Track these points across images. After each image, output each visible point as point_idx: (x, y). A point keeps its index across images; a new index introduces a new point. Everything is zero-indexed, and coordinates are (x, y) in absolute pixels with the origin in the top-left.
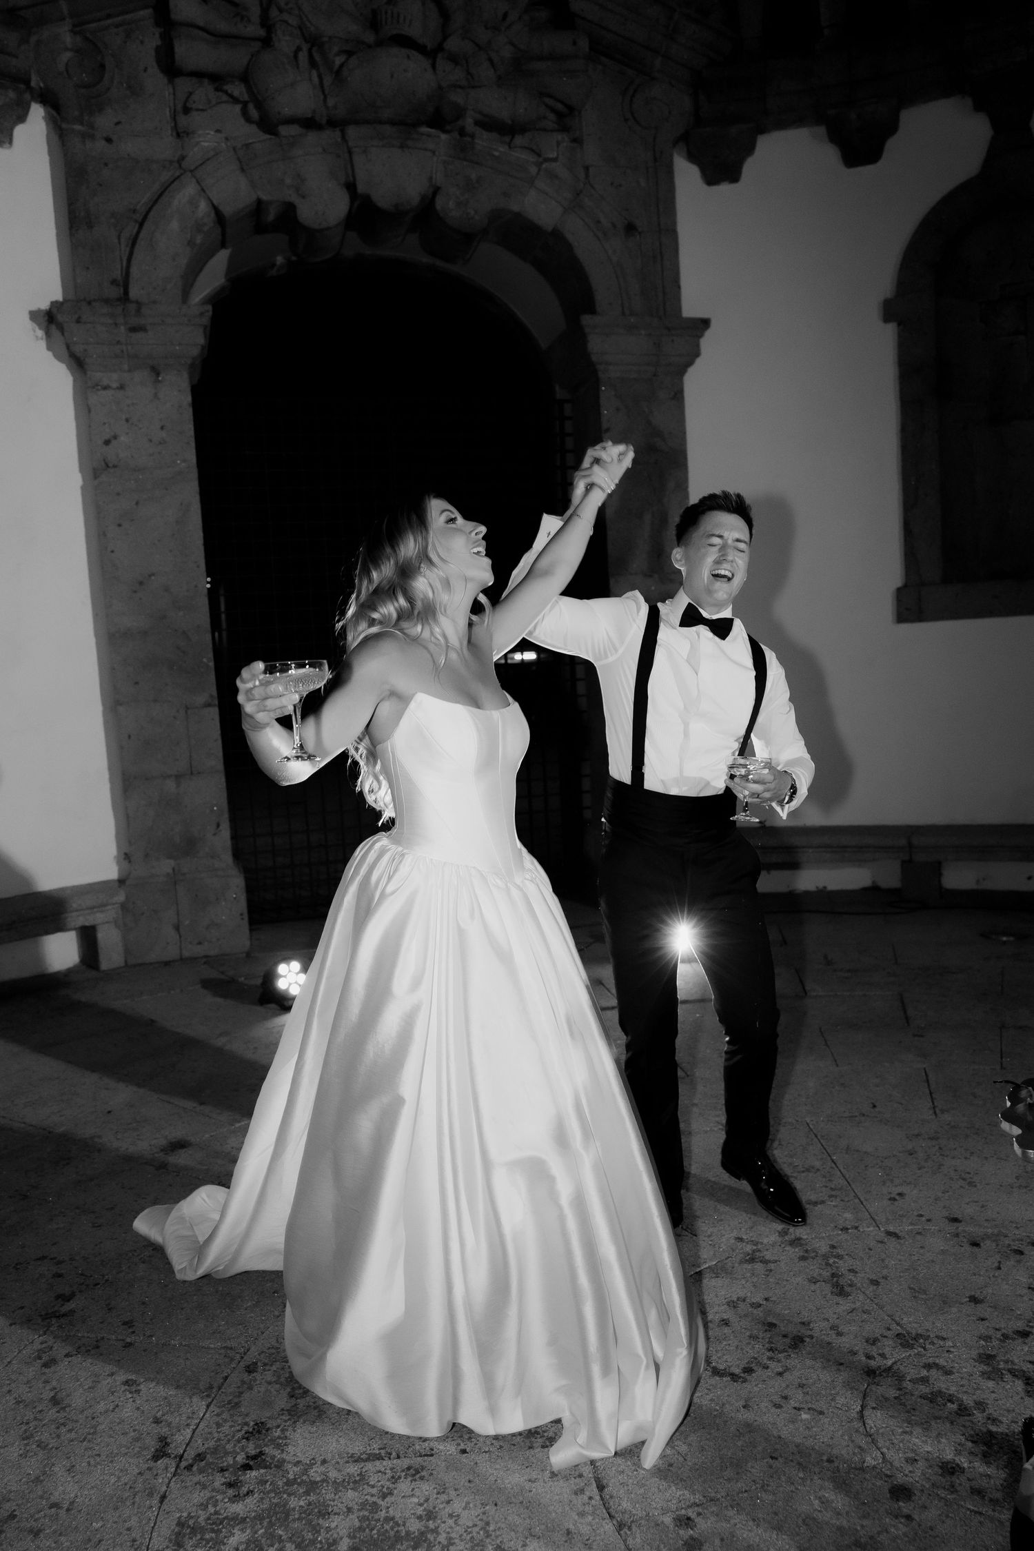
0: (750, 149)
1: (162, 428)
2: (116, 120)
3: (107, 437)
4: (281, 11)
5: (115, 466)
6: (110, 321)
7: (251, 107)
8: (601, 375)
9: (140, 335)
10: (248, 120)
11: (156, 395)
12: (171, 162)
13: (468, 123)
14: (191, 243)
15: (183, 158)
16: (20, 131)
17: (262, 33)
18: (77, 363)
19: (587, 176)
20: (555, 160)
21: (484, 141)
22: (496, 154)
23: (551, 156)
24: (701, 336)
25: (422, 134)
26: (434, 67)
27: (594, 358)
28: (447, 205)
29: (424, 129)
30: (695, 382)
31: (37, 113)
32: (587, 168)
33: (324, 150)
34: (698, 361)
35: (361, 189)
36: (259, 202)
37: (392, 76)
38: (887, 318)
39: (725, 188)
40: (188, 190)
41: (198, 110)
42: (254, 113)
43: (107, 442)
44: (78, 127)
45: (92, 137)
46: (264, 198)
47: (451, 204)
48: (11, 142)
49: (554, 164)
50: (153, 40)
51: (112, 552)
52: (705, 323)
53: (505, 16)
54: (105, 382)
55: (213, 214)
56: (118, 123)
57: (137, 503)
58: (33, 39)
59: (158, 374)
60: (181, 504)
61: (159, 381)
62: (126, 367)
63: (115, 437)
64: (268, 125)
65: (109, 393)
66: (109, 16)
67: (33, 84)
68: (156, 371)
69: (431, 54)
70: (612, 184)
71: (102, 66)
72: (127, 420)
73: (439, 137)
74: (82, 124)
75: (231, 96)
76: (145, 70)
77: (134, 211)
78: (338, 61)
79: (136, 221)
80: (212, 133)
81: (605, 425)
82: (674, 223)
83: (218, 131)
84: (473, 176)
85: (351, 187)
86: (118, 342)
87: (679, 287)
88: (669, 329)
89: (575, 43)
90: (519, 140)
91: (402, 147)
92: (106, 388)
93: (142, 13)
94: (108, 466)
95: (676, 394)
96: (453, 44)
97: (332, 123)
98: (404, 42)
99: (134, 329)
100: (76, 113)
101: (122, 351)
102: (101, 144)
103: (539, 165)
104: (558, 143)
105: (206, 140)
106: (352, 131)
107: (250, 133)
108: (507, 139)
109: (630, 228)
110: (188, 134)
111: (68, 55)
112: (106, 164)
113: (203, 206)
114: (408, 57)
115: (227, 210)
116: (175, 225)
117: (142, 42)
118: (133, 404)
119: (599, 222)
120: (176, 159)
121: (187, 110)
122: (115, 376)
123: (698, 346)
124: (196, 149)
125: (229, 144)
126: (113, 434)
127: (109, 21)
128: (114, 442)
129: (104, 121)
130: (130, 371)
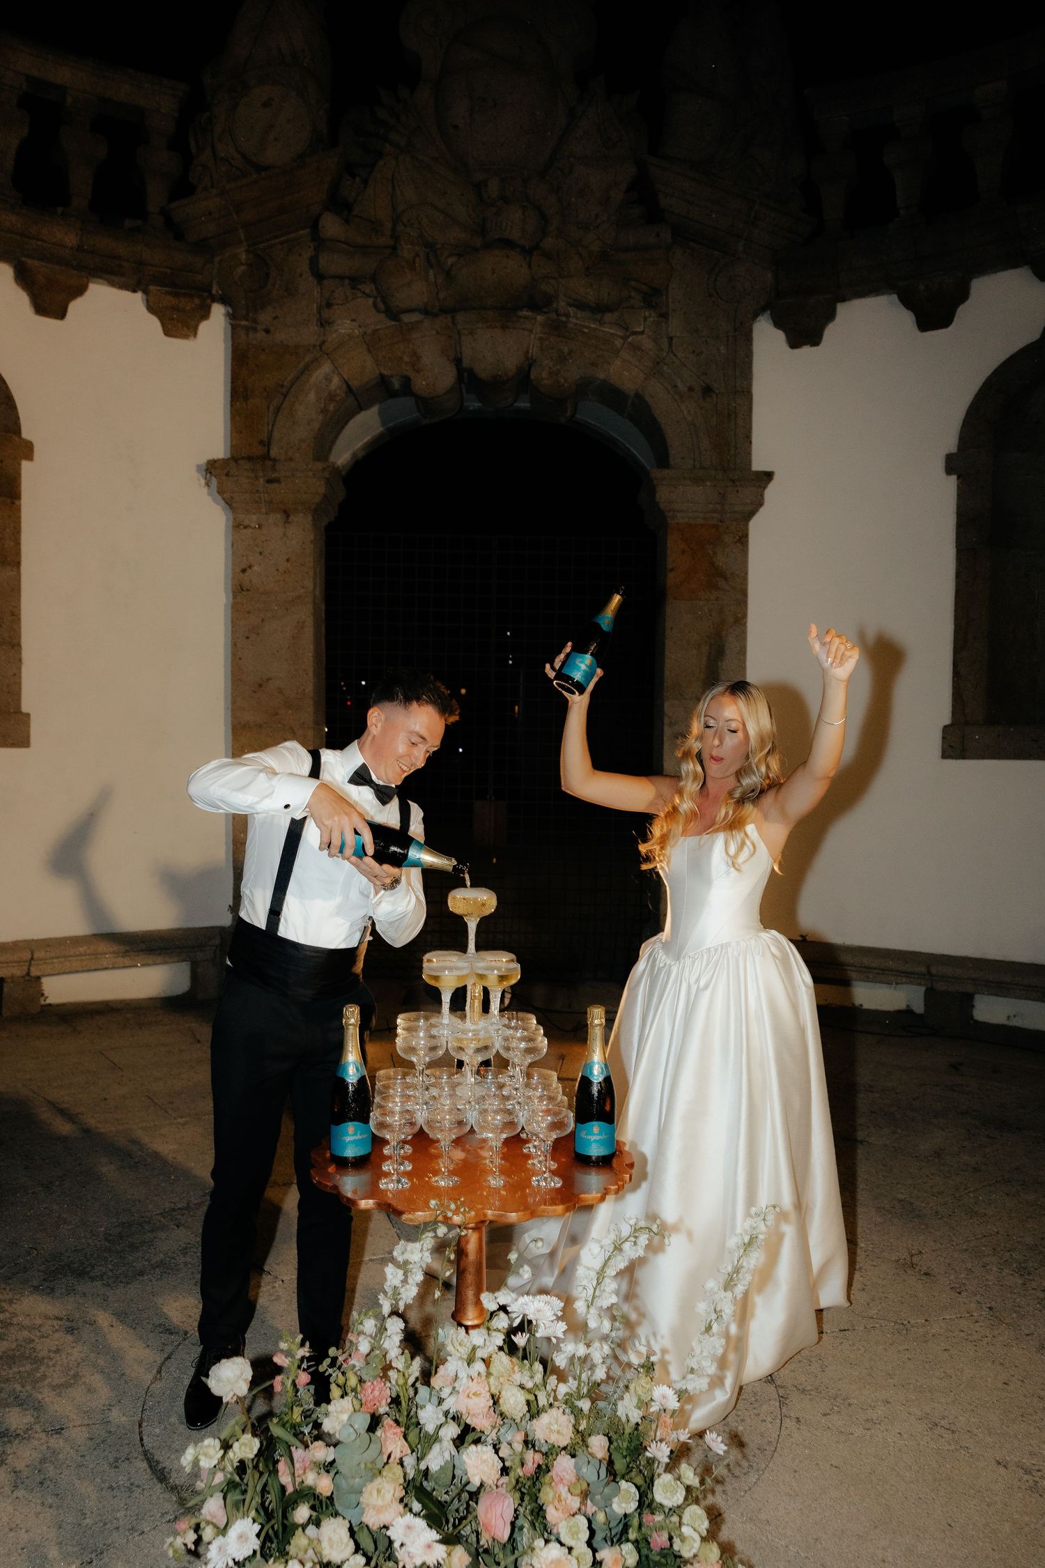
0: (830, 316)
1: (288, 560)
2: (274, 315)
3: (244, 567)
4: (405, 226)
5: (248, 590)
6: (253, 475)
7: (379, 300)
8: (669, 521)
9: (275, 485)
10: (378, 311)
11: (285, 534)
12: (314, 346)
13: (562, 304)
14: (324, 411)
15: (323, 342)
16: (204, 327)
17: (392, 243)
18: (230, 503)
19: (670, 345)
20: (642, 333)
21: (576, 318)
22: (586, 330)
23: (638, 330)
24: (765, 488)
25: (521, 317)
26: (530, 267)
27: (662, 506)
28: (541, 375)
29: (525, 313)
30: (756, 527)
31: (218, 312)
32: (671, 339)
33: (438, 333)
34: (762, 510)
35: (466, 363)
36: (382, 376)
37: (493, 273)
38: (949, 470)
39: (806, 350)
40: (326, 368)
41: (337, 304)
42: (381, 306)
43: (244, 571)
44: (244, 323)
45: (255, 330)
46: (385, 372)
47: (544, 375)
48: (195, 335)
49: (640, 337)
50: (308, 253)
51: (240, 659)
52: (769, 476)
53: (597, 216)
54: (246, 522)
55: (344, 387)
56: (276, 317)
57: (263, 621)
58: (217, 259)
59: (288, 517)
60: (298, 622)
61: (289, 523)
62: (264, 510)
63: (250, 567)
64: (392, 314)
65: (250, 530)
66: (276, 237)
67: (214, 292)
68: (287, 514)
69: (527, 252)
70: (694, 352)
71: (267, 275)
72: (261, 553)
73: (535, 319)
74: (247, 320)
75: (364, 293)
76: (301, 275)
77: (282, 386)
78: (450, 261)
79: (282, 394)
80: (348, 322)
81: (670, 566)
82: (750, 385)
83: (353, 320)
84: (566, 350)
85: (458, 362)
86: (258, 491)
87: (751, 442)
88: (733, 481)
89: (658, 235)
90: (608, 317)
91: (504, 328)
92: (246, 527)
93: (302, 232)
94: (242, 590)
95: (740, 538)
96: (549, 243)
97: (444, 311)
98: (508, 244)
99: (269, 481)
100: (244, 312)
101: (260, 498)
102: (261, 335)
103: (625, 338)
104: (645, 319)
105: (344, 327)
106: (460, 317)
107: (378, 321)
108: (598, 316)
109: (708, 391)
110: (329, 324)
111: (243, 268)
112: (263, 350)
113: (336, 381)
114: (508, 257)
115: (355, 384)
116: (312, 396)
117: (300, 255)
118: (266, 541)
119: (676, 386)
120: (318, 343)
121: (329, 305)
122: (254, 518)
123: (762, 495)
124: (334, 336)
125: (361, 330)
126: (248, 564)
127: (277, 240)
128: (249, 571)
129: (265, 317)
130: (267, 514)
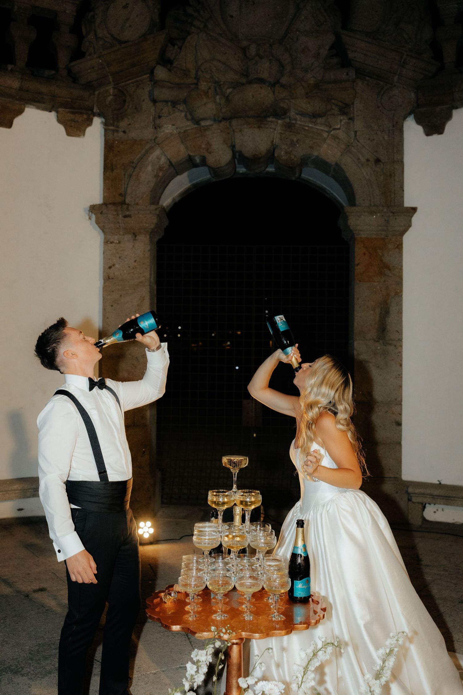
0: (449, 117)
1: (135, 261)
2: (128, 123)
3: (110, 265)
4: (203, 72)
5: (112, 279)
6: (115, 213)
7: (188, 114)
8: (356, 236)
9: (128, 219)
10: (187, 119)
11: (133, 246)
12: (151, 140)
13: (292, 113)
14: (156, 176)
15: (156, 138)
16: (89, 130)
17: (195, 81)
18: (103, 229)
19: (356, 136)
20: (339, 129)
21: (301, 121)
22: (307, 128)
23: (337, 127)
24: (412, 217)
25: (268, 121)
26: (274, 93)
27: (351, 228)
28: (281, 154)
29: (271, 119)
30: (408, 240)
31: (97, 122)
32: (356, 132)
33: (221, 131)
34: (410, 229)
35: (237, 148)
36: (190, 156)
37: (253, 97)
39: (435, 137)
40: (157, 152)
41: (164, 116)
42: (189, 117)
43: (110, 268)
44: (112, 128)
45: (117, 131)
46: (191, 154)
47: (282, 153)
48: (84, 135)
49: (338, 131)
50: (147, 89)
51: (108, 318)
52: (414, 210)
53: (312, 64)
54: (112, 240)
55: (168, 162)
56: (130, 124)
57: (121, 296)
58: (97, 93)
59: (136, 236)
60: (141, 297)
61: (136, 240)
62: (122, 233)
63: (114, 265)
64: (197, 121)
65: (114, 244)
66: (130, 80)
67: (95, 111)
68: (135, 235)
69: (273, 85)
70: (369, 139)
71: (125, 101)
72: (120, 258)
73: (277, 122)
74: (113, 126)
75: (179, 110)
76: (144, 100)
77: (133, 163)
78: (229, 91)
79: (133, 167)
80: (170, 126)
81: (357, 262)
82: (403, 158)
83: (173, 125)
84: (295, 139)
85: (233, 147)
86: (118, 222)
87: (403, 191)
88: (393, 213)
89: (347, 74)
90: (319, 120)
91: (259, 127)
92: (111, 243)
93: (145, 76)
94: (109, 278)
95: (398, 245)
96: (284, 80)
97: (225, 119)
98: (261, 81)
99: (125, 216)
100: (112, 122)
101: (120, 226)
102: (121, 134)
103: (329, 132)
104: (341, 121)
105: (168, 129)
106: (234, 122)
107: (189, 125)
108: (314, 120)
109: (378, 161)
110: (159, 127)
111: (111, 97)
112: (122, 143)
113: (163, 159)
114: (261, 88)
115: (174, 161)
116: (149, 168)
117: (143, 89)
118: (123, 250)
119: (359, 159)
120: (153, 138)
121: (160, 117)
122: (116, 237)
123: (410, 221)
124: (162, 134)
125: (177, 131)
126: (113, 263)
127: (130, 81)
128: (113, 268)
129: (123, 124)
130: (123, 235)
